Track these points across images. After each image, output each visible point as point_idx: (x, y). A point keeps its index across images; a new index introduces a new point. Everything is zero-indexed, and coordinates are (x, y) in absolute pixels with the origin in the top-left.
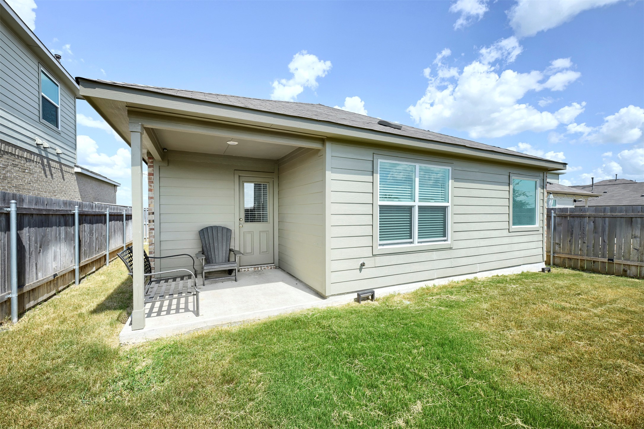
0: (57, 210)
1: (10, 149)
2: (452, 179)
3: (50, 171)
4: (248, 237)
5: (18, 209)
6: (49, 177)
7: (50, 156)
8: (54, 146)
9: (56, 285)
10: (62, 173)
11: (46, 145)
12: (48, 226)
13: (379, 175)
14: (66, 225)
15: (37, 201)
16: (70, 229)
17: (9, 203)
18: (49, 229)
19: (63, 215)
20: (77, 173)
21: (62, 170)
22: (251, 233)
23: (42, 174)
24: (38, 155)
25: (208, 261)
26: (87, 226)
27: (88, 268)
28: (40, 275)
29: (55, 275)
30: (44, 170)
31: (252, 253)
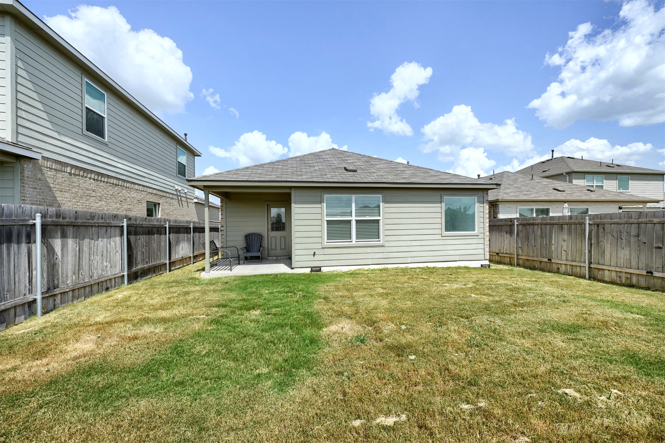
0: (183, 226)
1: (164, 194)
2: (382, 202)
3: (182, 203)
4: (273, 239)
5: (169, 225)
6: (181, 206)
7: (182, 195)
8: (183, 188)
9: (183, 263)
10: (188, 204)
11: (180, 189)
12: (180, 233)
13: (325, 204)
14: (187, 233)
15: (176, 221)
16: (189, 235)
17: (166, 223)
18: (180, 235)
19: (186, 228)
20: (195, 203)
21: (187, 202)
22: (275, 237)
23: (178, 206)
24: (176, 195)
25: (248, 251)
26: (197, 234)
27: (198, 258)
28: (176, 256)
29: (182, 257)
30: (179, 203)
31: (276, 249)
